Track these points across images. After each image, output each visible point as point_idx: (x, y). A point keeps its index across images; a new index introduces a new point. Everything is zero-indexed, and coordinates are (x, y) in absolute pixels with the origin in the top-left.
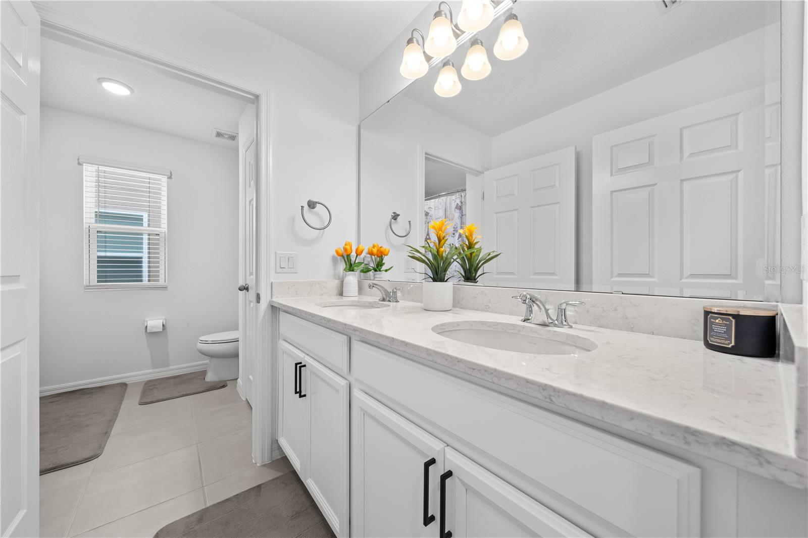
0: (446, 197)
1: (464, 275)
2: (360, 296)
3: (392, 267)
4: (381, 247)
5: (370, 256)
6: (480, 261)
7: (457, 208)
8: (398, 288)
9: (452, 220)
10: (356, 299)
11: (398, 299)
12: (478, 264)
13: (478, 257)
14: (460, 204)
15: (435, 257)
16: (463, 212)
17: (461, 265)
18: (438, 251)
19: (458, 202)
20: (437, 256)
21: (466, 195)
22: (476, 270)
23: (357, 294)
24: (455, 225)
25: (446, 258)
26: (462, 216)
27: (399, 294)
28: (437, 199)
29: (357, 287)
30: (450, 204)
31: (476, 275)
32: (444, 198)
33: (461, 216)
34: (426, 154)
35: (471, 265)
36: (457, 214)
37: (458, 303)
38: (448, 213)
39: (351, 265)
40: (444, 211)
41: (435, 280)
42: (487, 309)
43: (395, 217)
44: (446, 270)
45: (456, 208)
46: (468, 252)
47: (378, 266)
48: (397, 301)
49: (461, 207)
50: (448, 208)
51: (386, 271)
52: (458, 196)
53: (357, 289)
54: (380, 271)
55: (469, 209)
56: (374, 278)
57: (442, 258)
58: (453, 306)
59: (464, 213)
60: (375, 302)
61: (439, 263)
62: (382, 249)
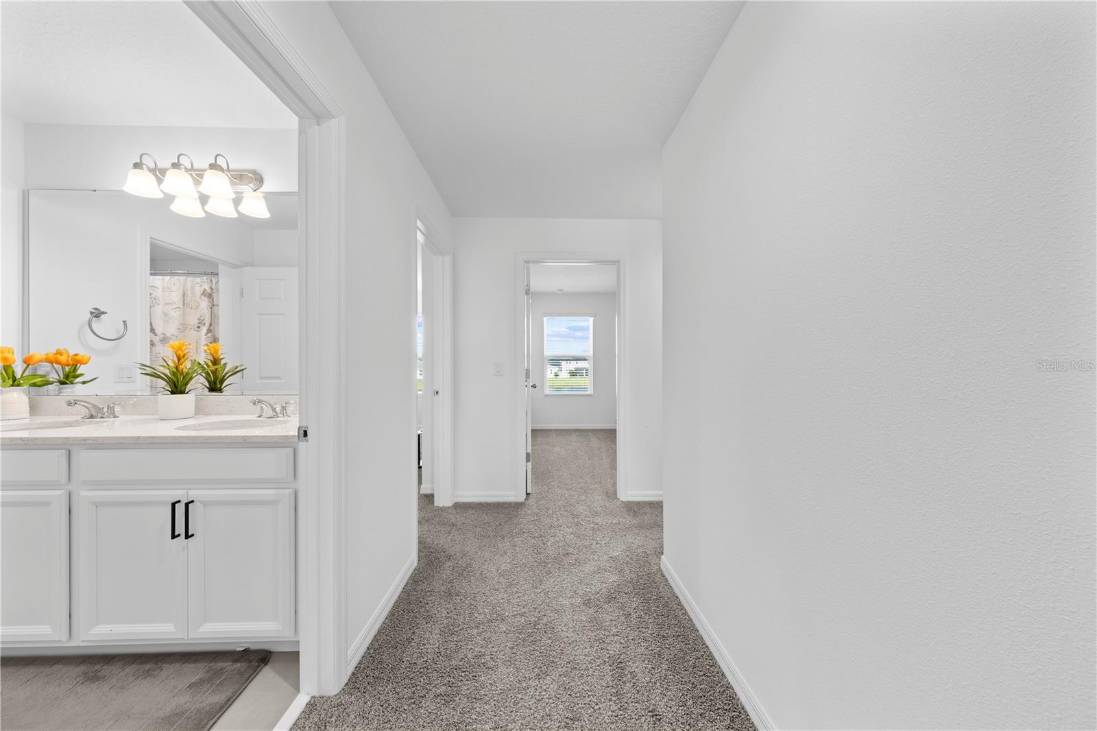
0: (185, 277)
1: (208, 386)
2: (33, 418)
3: (95, 379)
4: (76, 355)
5: (50, 364)
6: (226, 374)
7: (204, 293)
8: (117, 403)
9: (197, 308)
10: (27, 421)
11: (117, 414)
12: (224, 376)
13: (224, 371)
14: (209, 291)
15: (174, 374)
16: (215, 300)
17: (206, 379)
18: (177, 368)
19: (206, 287)
20: (177, 371)
21: (218, 281)
22: (222, 382)
23: (28, 415)
24: (201, 316)
25: (187, 374)
26: (213, 305)
27: (117, 409)
28: (169, 277)
29: (28, 406)
30: (192, 288)
31: (221, 386)
32: (182, 278)
33: (210, 305)
34: (151, 238)
35: (216, 378)
36: (205, 303)
37: (199, 410)
38: (188, 299)
39: (14, 380)
40: (182, 294)
41: (173, 393)
42: (230, 412)
43: (97, 314)
44: (186, 384)
45: (202, 294)
46: (213, 368)
47: (67, 377)
48: (115, 417)
49: (211, 295)
50: (189, 293)
51: (84, 383)
52: (206, 281)
53: (29, 409)
54: (72, 383)
55: (223, 298)
56: (60, 393)
57: (182, 373)
58: (196, 414)
59: (215, 303)
60: (77, 421)
61: (179, 377)
62: (78, 357)
